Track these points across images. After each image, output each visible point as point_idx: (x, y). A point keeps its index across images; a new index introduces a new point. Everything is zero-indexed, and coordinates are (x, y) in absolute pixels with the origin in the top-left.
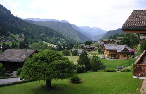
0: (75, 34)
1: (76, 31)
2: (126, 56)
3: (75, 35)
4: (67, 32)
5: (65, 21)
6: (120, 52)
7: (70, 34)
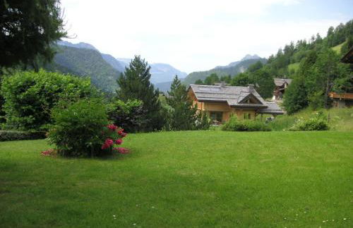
0: (110, 78)
1: (113, 70)
2: (252, 117)
3: (109, 81)
4: (90, 73)
5: (87, 44)
6: (236, 104)
7: (99, 77)
